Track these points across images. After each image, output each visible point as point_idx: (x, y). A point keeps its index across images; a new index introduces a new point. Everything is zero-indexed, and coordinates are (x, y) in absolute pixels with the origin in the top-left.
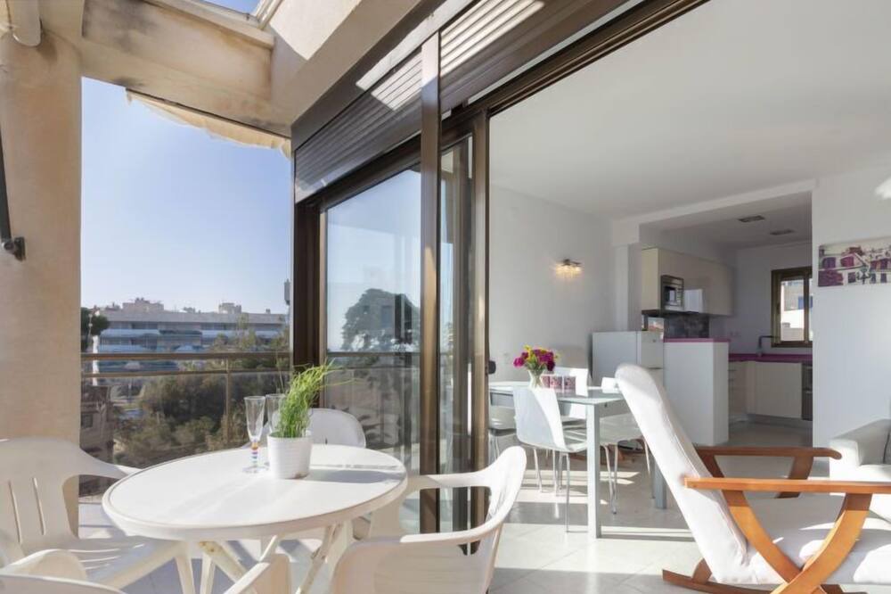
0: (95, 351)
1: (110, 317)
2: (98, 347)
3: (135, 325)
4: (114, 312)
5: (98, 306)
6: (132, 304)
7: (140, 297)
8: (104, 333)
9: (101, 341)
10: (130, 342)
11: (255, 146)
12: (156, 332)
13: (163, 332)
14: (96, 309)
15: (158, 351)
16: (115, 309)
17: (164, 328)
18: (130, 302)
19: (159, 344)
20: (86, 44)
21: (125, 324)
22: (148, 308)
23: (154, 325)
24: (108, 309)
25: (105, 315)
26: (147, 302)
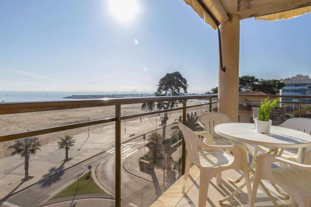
0: (281, 95)
1: (286, 83)
2: (282, 93)
3: (296, 85)
4: (288, 81)
5: (282, 79)
6: (295, 77)
7: (299, 74)
8: (283, 88)
9: (283, 91)
10: (294, 92)
11: (306, 13)
12: (306, 88)
13: (309, 87)
14: (281, 80)
15: (306, 95)
16: (289, 79)
17: (309, 86)
18: (294, 76)
19: (307, 92)
20: (240, 13)
21: (292, 85)
22: (302, 79)
23: (304, 85)
24: (286, 80)
25: (284, 82)
26: (302, 76)
